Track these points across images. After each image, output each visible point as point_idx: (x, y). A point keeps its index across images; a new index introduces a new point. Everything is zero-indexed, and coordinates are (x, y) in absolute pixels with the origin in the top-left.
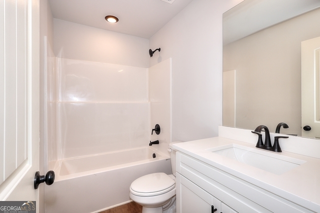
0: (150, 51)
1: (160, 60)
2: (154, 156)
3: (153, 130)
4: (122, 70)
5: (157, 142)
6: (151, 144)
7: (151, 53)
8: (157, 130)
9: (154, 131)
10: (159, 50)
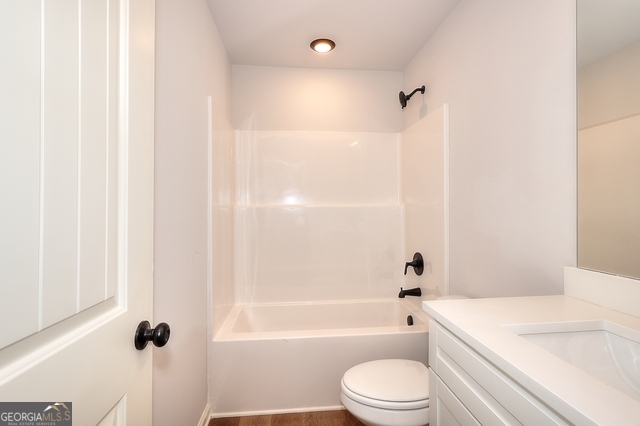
0: (402, 94)
1: (423, 112)
2: (410, 321)
3: (408, 264)
4: (356, 143)
5: (416, 292)
6: (403, 294)
7: (404, 99)
8: (418, 264)
9: (411, 268)
10: (422, 90)
